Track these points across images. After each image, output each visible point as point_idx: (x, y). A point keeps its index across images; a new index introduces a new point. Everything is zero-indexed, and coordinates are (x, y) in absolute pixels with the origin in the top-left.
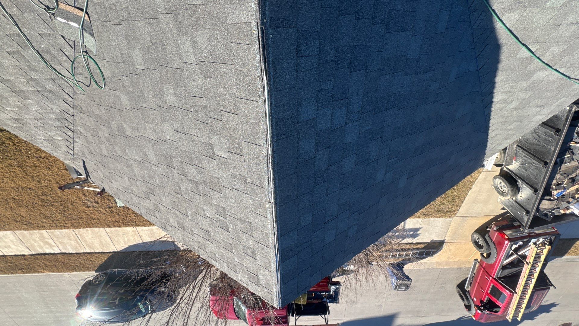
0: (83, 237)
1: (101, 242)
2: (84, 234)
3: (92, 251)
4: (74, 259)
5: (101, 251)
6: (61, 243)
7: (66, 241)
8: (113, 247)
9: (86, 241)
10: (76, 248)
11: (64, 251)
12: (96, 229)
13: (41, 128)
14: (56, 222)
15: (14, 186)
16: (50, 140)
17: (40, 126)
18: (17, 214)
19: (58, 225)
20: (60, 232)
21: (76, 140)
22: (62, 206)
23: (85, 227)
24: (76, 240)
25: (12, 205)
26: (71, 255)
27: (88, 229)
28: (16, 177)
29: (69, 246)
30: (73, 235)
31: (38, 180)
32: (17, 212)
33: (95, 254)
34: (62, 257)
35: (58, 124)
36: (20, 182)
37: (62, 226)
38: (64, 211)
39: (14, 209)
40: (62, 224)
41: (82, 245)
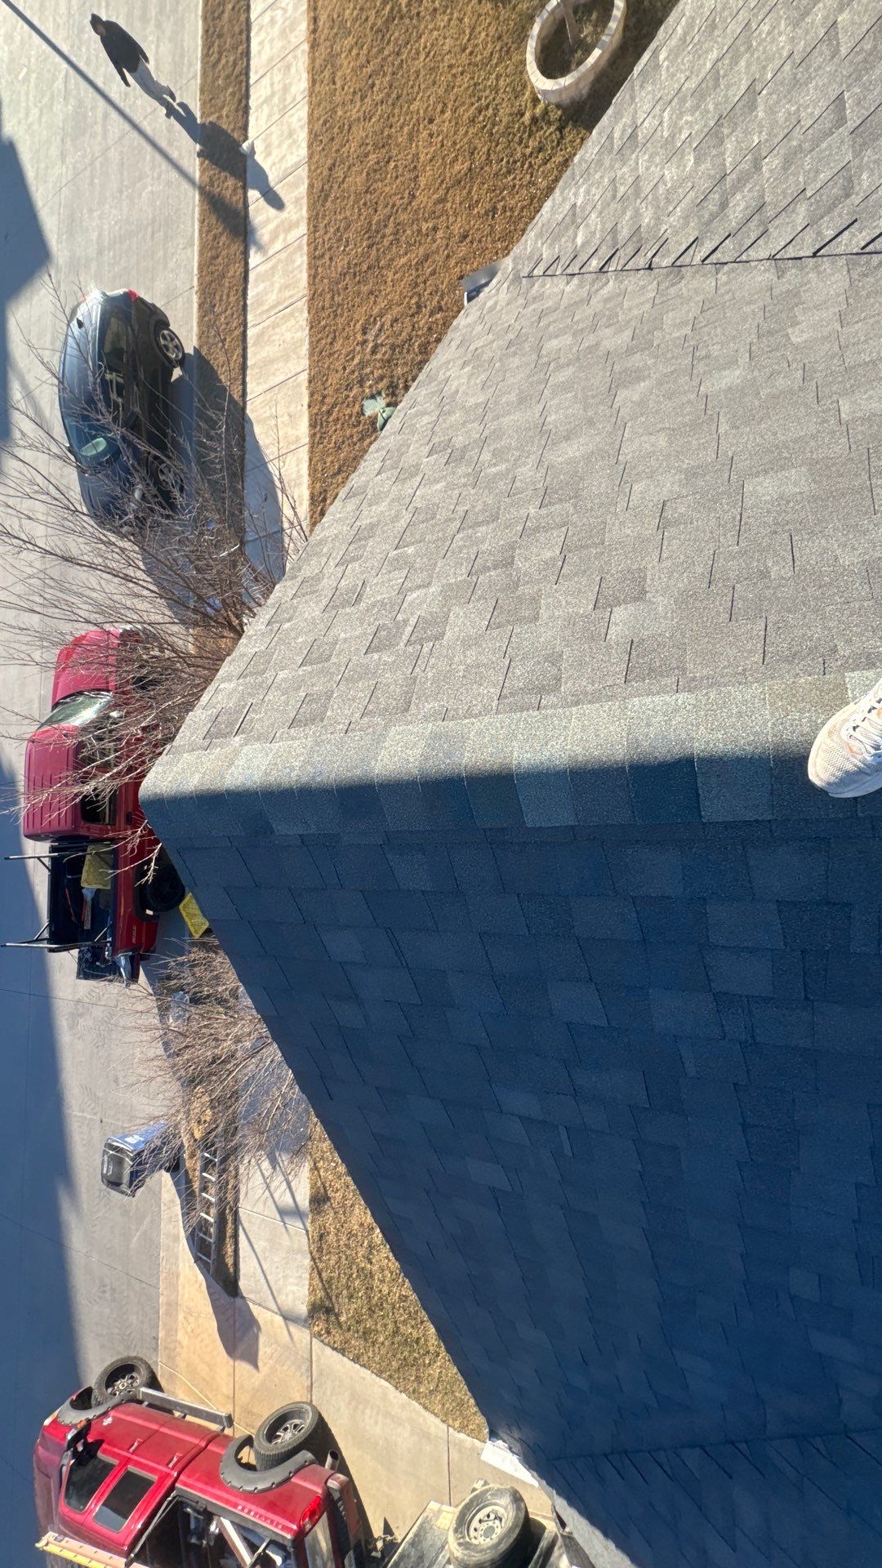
0: (286, 319)
1: (272, 361)
2: (292, 322)
3: (250, 341)
4: (232, 299)
5: (249, 363)
6: (273, 268)
7: (279, 281)
8: (260, 389)
9: (274, 326)
10: (260, 303)
11: (252, 276)
12: (305, 349)
13: (609, 195)
14: (327, 257)
15: (421, 160)
16: (574, 217)
17: (615, 190)
18: (349, 168)
19: (320, 263)
20: (299, 266)
21: (576, 280)
22: (368, 268)
23: (311, 323)
24: (279, 303)
25: (373, 157)
26: (240, 293)
27: (307, 331)
28: (444, 164)
29: (265, 288)
30: (291, 297)
31: (435, 212)
32: (354, 169)
33: (241, 347)
34: (238, 273)
35: (624, 233)
36: (431, 172)
37: (317, 270)
38: (355, 274)
39: (362, 162)
40: (320, 270)
41: (265, 316)
